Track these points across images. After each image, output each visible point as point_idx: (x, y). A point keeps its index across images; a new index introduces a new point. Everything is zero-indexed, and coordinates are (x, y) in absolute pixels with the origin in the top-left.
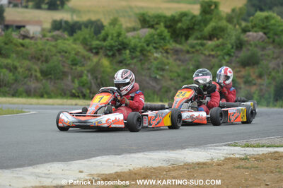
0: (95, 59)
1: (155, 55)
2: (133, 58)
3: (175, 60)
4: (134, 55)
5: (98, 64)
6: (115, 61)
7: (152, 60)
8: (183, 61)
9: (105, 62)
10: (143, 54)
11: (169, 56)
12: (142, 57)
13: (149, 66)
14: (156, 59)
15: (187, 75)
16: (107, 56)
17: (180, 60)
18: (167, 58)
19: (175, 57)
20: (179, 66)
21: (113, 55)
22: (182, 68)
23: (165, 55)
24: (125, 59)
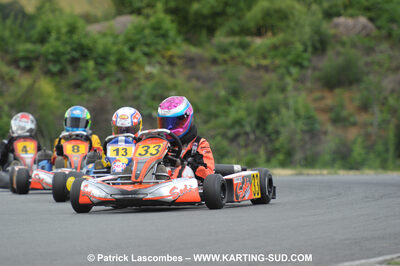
0: (25, 81)
1: (148, 69)
2: (102, 77)
3: (189, 79)
4: (104, 70)
5: (31, 90)
6: (64, 83)
7: (142, 81)
8: (205, 81)
9: (46, 86)
10: (123, 69)
11: (176, 70)
12: (120, 75)
13: (136, 93)
14: (149, 77)
15: (213, 108)
16: (48, 73)
17: (198, 78)
18: (173, 75)
19: (188, 72)
20: (197, 90)
21: (62, 72)
22: (203, 94)
23: (167, 68)
24: (85, 80)
